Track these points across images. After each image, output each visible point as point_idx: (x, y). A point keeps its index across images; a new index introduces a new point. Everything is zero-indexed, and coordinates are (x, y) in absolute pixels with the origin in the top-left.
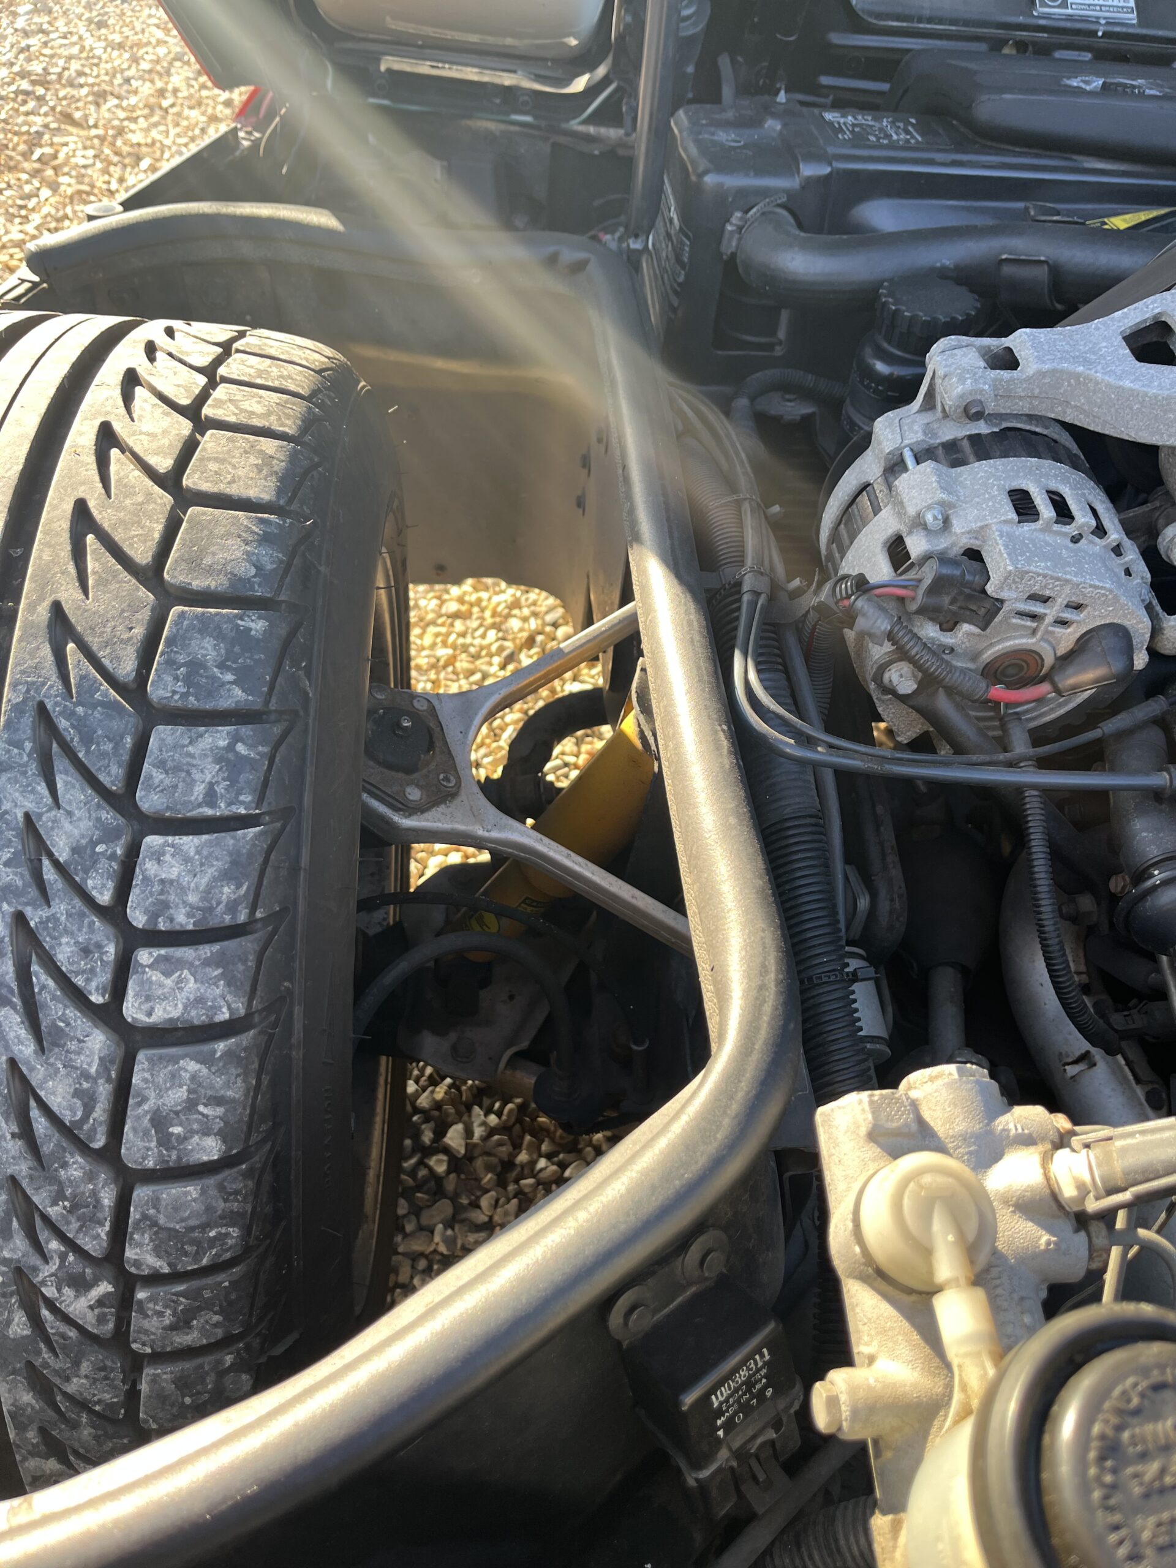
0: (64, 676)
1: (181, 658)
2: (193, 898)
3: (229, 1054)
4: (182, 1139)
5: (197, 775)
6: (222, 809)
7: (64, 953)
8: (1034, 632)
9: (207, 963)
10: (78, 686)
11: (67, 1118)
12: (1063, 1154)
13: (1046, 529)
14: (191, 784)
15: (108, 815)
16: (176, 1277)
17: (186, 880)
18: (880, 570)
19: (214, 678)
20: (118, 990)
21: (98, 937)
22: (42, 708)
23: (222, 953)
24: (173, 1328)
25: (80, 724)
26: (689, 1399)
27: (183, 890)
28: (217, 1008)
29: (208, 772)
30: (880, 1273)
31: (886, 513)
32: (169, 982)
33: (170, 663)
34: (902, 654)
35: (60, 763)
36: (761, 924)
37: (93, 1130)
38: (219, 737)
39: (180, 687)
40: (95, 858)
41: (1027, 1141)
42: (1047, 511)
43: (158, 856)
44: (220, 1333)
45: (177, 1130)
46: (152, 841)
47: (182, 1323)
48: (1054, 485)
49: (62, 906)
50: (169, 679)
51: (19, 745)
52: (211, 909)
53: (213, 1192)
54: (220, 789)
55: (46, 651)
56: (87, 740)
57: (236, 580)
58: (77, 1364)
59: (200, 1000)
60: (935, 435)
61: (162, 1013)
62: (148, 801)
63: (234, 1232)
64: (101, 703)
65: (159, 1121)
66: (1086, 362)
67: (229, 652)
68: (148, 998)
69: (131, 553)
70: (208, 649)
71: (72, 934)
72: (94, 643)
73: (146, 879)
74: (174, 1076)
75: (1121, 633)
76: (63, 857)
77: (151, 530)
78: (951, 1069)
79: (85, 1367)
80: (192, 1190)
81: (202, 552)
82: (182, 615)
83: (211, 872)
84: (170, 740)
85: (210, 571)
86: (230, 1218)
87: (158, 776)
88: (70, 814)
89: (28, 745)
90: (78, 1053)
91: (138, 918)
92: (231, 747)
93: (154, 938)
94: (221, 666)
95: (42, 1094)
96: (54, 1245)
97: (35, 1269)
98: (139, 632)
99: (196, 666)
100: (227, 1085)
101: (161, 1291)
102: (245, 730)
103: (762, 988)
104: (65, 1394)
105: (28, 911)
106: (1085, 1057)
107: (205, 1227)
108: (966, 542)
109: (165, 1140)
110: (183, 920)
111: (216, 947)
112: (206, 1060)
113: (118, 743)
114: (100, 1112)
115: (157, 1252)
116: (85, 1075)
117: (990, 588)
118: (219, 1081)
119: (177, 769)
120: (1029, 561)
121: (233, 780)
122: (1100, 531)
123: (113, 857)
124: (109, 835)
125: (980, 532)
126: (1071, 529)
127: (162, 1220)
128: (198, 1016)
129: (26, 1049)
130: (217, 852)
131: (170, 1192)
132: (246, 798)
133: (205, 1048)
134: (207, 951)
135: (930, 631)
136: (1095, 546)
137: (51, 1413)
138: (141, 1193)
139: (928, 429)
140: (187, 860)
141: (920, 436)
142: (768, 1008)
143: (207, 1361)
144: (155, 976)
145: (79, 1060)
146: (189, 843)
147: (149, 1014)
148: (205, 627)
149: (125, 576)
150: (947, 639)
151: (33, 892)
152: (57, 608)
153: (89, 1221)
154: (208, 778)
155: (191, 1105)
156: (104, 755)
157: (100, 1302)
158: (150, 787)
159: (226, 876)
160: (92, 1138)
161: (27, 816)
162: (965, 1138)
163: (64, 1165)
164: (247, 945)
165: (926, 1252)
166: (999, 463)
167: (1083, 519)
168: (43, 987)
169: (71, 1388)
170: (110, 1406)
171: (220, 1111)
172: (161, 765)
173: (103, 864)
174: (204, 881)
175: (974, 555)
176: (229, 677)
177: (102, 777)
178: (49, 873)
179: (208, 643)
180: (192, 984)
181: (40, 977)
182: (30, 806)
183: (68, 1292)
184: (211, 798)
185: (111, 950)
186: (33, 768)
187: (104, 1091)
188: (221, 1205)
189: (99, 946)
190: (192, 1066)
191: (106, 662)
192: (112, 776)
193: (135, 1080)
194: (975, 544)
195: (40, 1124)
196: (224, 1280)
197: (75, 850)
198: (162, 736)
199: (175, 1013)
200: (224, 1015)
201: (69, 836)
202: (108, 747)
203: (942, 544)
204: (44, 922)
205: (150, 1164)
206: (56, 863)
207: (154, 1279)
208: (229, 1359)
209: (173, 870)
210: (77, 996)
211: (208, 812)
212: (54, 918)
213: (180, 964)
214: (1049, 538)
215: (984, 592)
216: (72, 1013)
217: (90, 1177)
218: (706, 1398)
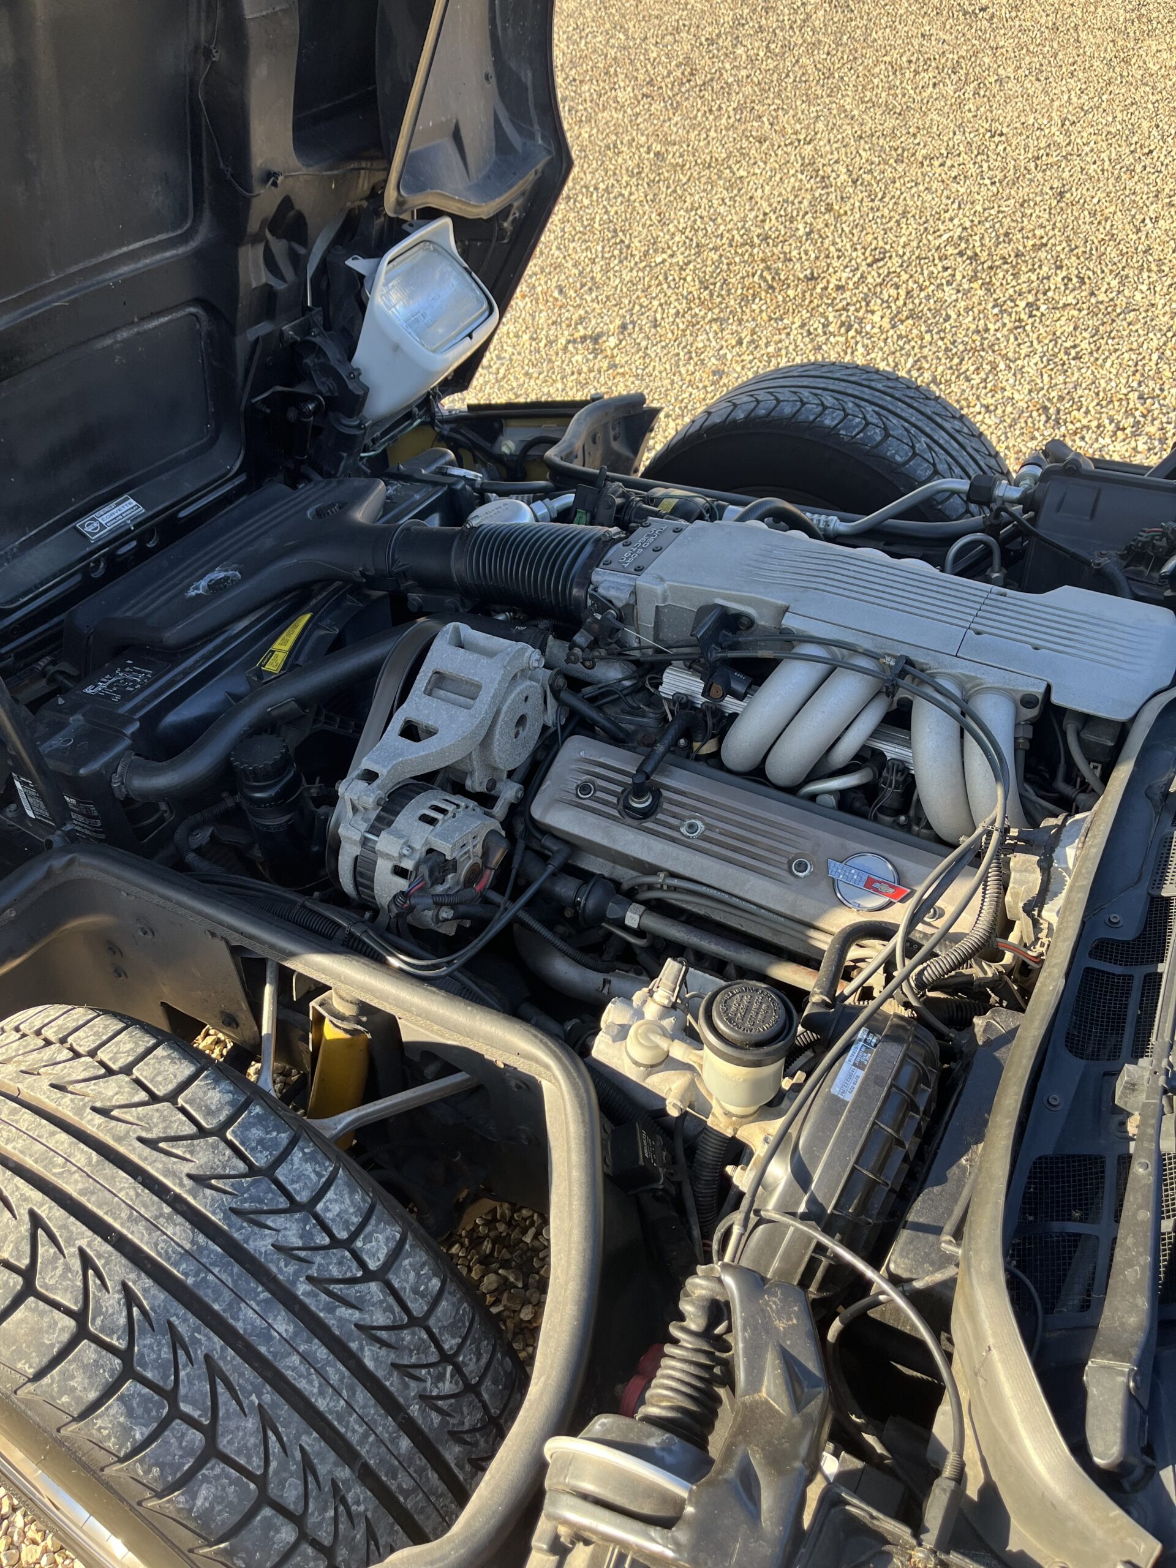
0: (225, 1192)
1: (254, 1144)
2: (351, 1210)
3: (411, 1246)
4: (427, 1288)
5: (307, 1173)
6: (326, 1174)
7: (335, 1272)
8: (469, 857)
9: (377, 1225)
10: (235, 1189)
11: (389, 1323)
12: (655, 995)
13: (444, 821)
14: (308, 1177)
15: (297, 1216)
16: (464, 1339)
17: (343, 1207)
18: (402, 884)
19: (271, 1139)
20: (362, 1264)
21: (339, 1256)
22: (231, 1209)
23: (378, 1218)
24: (478, 1360)
25: (252, 1199)
26: (641, 1162)
27: (346, 1211)
28: (394, 1236)
29: (308, 1168)
30: (652, 1066)
31: (380, 862)
32: (374, 1243)
33: (253, 1150)
34: (439, 905)
35: (262, 1218)
36: (518, 1026)
37: (401, 1317)
38: (297, 1155)
39: (266, 1153)
40: (310, 1232)
41: (644, 1002)
42: (439, 816)
43: (327, 1209)
44: (490, 1347)
45: (422, 1288)
46: (319, 1207)
47: (479, 1356)
48: (429, 804)
49: (318, 1259)
50: (259, 1155)
51: (242, 1228)
52: (359, 1207)
53: (449, 1297)
54: (318, 1169)
55: (208, 1192)
56: (261, 1201)
57: (231, 1103)
58: (462, 1413)
59: (387, 1239)
60: (369, 820)
61: (382, 1255)
62: (303, 1197)
63: (465, 1305)
64: (249, 1186)
65: (415, 1291)
66: (399, 755)
67: (263, 1126)
68: (374, 1255)
69: (185, 1133)
70: (256, 1133)
71: (330, 1263)
72: (220, 1171)
73: (333, 1220)
74: (405, 1271)
75: (493, 832)
76: (300, 1244)
77: (179, 1119)
78: (610, 1005)
79: (465, 1410)
80: (444, 1303)
81: (207, 1107)
82: (233, 1132)
83: (346, 1196)
84: (286, 1172)
85: (220, 1109)
86: (460, 1302)
87: (297, 1186)
88: (286, 1229)
89: (245, 1224)
90: (372, 1297)
91: (343, 1235)
92: (304, 1154)
93: (354, 1236)
94: (268, 1133)
95: (375, 1324)
96: (424, 1372)
97: (425, 1389)
98: (228, 1152)
99: (261, 1142)
100: (421, 1257)
101: (465, 1350)
102: (301, 1144)
103: (541, 1041)
104: (467, 1432)
105: (310, 1272)
106: (605, 982)
107: (458, 1311)
108: (424, 849)
109: (423, 1295)
110: (356, 1220)
111: (374, 1217)
112: (408, 1256)
113: (272, 1191)
114: (397, 1309)
115: (453, 1337)
116: (381, 1302)
117: (448, 857)
118: (417, 1258)
119: (299, 1178)
120: (452, 838)
121: (317, 1162)
122: (458, 806)
123: (314, 1226)
124: (305, 1222)
125: (427, 842)
126: (450, 815)
127: (445, 1324)
128: (393, 1245)
129: (357, 1315)
130: (341, 1188)
131: (439, 1311)
132: (327, 1164)
133: (404, 1251)
134: (373, 1221)
135: (439, 889)
136: (461, 813)
137: (468, 1447)
138: (432, 1322)
139: (365, 820)
140: (336, 1201)
141: (366, 825)
142: (550, 1044)
143: (495, 1363)
144: (368, 1246)
145: (375, 1299)
146: (330, 1195)
147: (379, 1260)
148: (245, 1127)
149: (196, 1142)
150: (446, 886)
151: (305, 1265)
152: (190, 1176)
153: (426, 1351)
154: (310, 1170)
155: (418, 1275)
156: (272, 1199)
157: (452, 1376)
158: (298, 1192)
159: (352, 1193)
160: (402, 1320)
161: (273, 1245)
162: (632, 1017)
163: (403, 1339)
164: (379, 1207)
165: (657, 1047)
166: (404, 811)
167: (450, 808)
168: (341, 1289)
169: (467, 1427)
170: (482, 1419)
171: (427, 1268)
172: (293, 1182)
173: (314, 1231)
174: (348, 1201)
175: (430, 851)
176: (275, 1134)
177: (281, 1206)
178: (302, 1254)
179: (254, 1130)
180: (380, 1237)
181: (336, 1288)
182: (270, 1241)
183: (440, 1385)
184: (319, 1175)
185: (347, 1253)
186: (256, 1229)
187: (391, 1300)
188: (455, 1299)
189: (343, 1257)
190: (406, 1262)
191: (232, 1173)
192: (283, 1203)
193: (396, 1285)
194: (427, 847)
195: (383, 1335)
196: (476, 1325)
197: (301, 1237)
198: (281, 1174)
199: (385, 1251)
200: (398, 1236)
201: (294, 1235)
202: (270, 1196)
203: (417, 856)
204: (318, 1270)
205: (426, 1308)
206: (299, 1249)
207: (460, 1347)
208: (499, 1355)
209: (336, 1208)
210: (353, 1281)
211: (324, 1180)
212: (320, 1265)
213: (371, 1234)
214: (447, 824)
215: (446, 860)
216: (357, 1287)
217: (413, 1334)
218: (644, 1156)
